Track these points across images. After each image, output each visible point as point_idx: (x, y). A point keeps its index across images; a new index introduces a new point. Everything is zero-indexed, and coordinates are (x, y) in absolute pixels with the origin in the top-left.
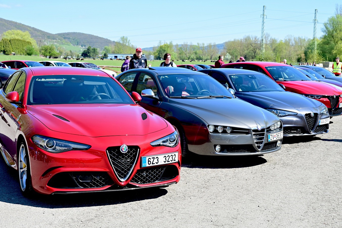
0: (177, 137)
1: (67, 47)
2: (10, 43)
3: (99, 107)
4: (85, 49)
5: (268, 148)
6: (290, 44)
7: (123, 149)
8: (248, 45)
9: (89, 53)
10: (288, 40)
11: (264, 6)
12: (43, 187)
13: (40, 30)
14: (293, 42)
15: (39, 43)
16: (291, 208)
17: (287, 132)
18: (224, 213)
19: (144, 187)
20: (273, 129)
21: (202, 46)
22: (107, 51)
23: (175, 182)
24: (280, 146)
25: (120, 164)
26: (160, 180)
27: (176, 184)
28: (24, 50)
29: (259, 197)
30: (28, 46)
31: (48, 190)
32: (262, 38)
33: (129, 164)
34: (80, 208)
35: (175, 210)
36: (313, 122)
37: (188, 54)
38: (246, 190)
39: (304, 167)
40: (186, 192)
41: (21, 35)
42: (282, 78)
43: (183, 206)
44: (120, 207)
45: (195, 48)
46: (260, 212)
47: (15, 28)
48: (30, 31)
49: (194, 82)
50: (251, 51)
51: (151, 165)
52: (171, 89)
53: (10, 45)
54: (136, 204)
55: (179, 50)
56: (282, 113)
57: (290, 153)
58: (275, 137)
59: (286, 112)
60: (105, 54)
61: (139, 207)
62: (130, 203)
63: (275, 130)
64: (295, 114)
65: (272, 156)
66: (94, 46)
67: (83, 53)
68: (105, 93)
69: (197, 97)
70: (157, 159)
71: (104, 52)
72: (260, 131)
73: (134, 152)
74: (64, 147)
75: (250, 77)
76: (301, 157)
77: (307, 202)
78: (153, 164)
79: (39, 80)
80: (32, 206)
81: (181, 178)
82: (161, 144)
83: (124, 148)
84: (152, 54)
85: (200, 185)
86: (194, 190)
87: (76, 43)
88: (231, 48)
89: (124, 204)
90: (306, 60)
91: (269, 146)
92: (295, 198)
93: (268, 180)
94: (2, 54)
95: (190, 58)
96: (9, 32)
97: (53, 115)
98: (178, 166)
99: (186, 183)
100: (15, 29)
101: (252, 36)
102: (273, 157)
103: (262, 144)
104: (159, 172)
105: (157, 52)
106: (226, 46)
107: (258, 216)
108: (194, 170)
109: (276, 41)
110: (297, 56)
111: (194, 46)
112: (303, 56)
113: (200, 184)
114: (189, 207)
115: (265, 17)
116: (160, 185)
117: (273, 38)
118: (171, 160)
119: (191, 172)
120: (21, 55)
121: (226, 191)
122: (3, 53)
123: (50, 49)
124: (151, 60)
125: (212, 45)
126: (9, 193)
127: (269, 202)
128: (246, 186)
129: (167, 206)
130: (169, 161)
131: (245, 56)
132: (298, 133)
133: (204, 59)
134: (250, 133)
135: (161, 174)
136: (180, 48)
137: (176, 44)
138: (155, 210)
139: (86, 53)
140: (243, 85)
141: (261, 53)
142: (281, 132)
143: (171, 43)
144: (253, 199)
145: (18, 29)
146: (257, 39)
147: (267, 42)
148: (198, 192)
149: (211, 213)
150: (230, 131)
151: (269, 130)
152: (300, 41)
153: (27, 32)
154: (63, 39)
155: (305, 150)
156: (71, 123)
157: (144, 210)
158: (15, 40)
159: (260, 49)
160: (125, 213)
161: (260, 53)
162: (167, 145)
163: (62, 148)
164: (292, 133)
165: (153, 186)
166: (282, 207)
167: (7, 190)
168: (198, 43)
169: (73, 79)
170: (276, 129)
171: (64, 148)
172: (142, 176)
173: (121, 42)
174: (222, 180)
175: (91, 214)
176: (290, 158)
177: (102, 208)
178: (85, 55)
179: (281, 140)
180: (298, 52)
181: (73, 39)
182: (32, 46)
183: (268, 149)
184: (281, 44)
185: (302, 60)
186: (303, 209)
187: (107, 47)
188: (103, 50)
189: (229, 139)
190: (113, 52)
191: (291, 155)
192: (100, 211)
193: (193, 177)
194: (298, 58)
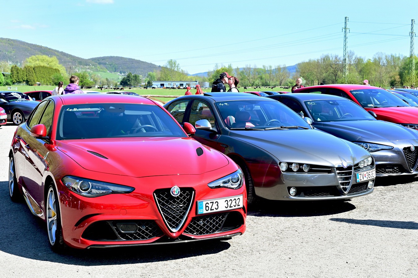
0: (240, 176)
1: (103, 75)
2: (34, 71)
3: (144, 141)
4: (125, 77)
5: (356, 190)
6: (381, 63)
7: (174, 191)
8: (326, 66)
9: (129, 80)
10: (378, 59)
11: (346, 17)
12: (76, 239)
13: (69, 55)
14: (384, 61)
15: (69, 70)
16: (390, 265)
17: (380, 171)
18: (302, 271)
19: (201, 239)
20: (362, 167)
21: (269, 69)
22: (152, 77)
23: (240, 232)
24: (372, 188)
25: (171, 210)
26: (220, 230)
27: (240, 236)
28: (51, 80)
29: (347, 251)
30: (56, 74)
31: (83, 242)
32: (344, 57)
33: (181, 211)
34: (122, 265)
35: (240, 267)
36: (413, 158)
37: (252, 80)
38: (329, 242)
39: (404, 215)
40: (254, 246)
41: (47, 61)
42: (372, 104)
43: (250, 262)
44: (171, 264)
45: (260, 72)
46: (349, 269)
47: (40, 53)
48: (58, 56)
49: (260, 110)
50: (331, 74)
51: (209, 211)
52: (232, 119)
53: (34, 74)
54: (192, 261)
55: (241, 75)
56: (373, 147)
57: (385, 197)
58: (365, 177)
59: (378, 146)
60: (149, 81)
61: (195, 264)
62: (184, 259)
63: (364, 168)
64: (390, 148)
65: (362, 201)
66: (136, 72)
67: (122, 81)
68: (151, 125)
69: (264, 128)
70: (217, 203)
71: (148, 79)
72: (346, 169)
73: (187, 195)
74: (102, 189)
75: (331, 104)
76: (399, 202)
77: (410, 257)
78: (211, 210)
79: (71, 110)
80: (63, 263)
81: (247, 229)
82: (222, 185)
83: (176, 191)
84: (207, 80)
85: (272, 237)
86: (264, 243)
87: (113, 69)
88: (305, 71)
89: (177, 260)
90: (402, 84)
91: (358, 188)
92: (394, 252)
93: (357, 230)
94: (24, 84)
95: (255, 84)
96: (33, 58)
97: (87, 151)
98: (243, 213)
99: (254, 235)
100: (40, 55)
101: (331, 55)
102: (363, 203)
103: (349, 185)
104: (220, 220)
105: (213, 77)
106: (298, 68)
107: (346, 275)
108: (262, 218)
109: (362, 61)
110: (389, 79)
111: (259, 69)
112: (397, 78)
113: (270, 236)
114: (258, 264)
115: (348, 31)
116: (221, 237)
117: (358, 56)
118: (234, 205)
119: (259, 221)
120: (47, 85)
121: (304, 244)
122: (26, 84)
123: (82, 78)
124: (206, 88)
125: (281, 67)
126: (35, 248)
127: (360, 257)
128: (329, 238)
129: (230, 263)
130: (232, 207)
131: (324, 80)
132: (395, 172)
133: (271, 85)
134: (333, 172)
135: (221, 223)
136: (241, 72)
137: (237, 68)
138: (215, 267)
139: (126, 81)
140: (322, 113)
141: (344, 76)
142: (373, 170)
143: (230, 67)
144: (340, 254)
145: (44, 54)
146: (338, 59)
147: (351, 62)
148: (268, 246)
149: (286, 271)
150: (307, 169)
151: (357, 167)
152: (394, 59)
153: (54, 57)
154: (98, 64)
155: (404, 193)
156: (109, 161)
157: (202, 267)
158: (40, 67)
159: (342, 71)
160: (178, 271)
161: (342, 76)
162: (229, 186)
163: (99, 191)
164: (387, 172)
165: (212, 238)
166: (377, 263)
167: (33, 245)
168: (264, 66)
169: (111, 108)
170: (366, 167)
171: (101, 191)
172: (198, 225)
173: (168, 67)
174: (299, 231)
175: (136, 273)
176: (386, 203)
177: (149, 265)
178: (125, 83)
179: (373, 181)
180: (392, 74)
181: (110, 65)
182: (60, 75)
183: (356, 192)
184: (368, 64)
185: (396, 83)
186: (405, 265)
187: (151, 73)
188: (146, 77)
189: (307, 180)
190: (159, 79)
191: (387, 200)
192: (147, 269)
193: (262, 227)
194: (391, 81)
